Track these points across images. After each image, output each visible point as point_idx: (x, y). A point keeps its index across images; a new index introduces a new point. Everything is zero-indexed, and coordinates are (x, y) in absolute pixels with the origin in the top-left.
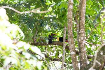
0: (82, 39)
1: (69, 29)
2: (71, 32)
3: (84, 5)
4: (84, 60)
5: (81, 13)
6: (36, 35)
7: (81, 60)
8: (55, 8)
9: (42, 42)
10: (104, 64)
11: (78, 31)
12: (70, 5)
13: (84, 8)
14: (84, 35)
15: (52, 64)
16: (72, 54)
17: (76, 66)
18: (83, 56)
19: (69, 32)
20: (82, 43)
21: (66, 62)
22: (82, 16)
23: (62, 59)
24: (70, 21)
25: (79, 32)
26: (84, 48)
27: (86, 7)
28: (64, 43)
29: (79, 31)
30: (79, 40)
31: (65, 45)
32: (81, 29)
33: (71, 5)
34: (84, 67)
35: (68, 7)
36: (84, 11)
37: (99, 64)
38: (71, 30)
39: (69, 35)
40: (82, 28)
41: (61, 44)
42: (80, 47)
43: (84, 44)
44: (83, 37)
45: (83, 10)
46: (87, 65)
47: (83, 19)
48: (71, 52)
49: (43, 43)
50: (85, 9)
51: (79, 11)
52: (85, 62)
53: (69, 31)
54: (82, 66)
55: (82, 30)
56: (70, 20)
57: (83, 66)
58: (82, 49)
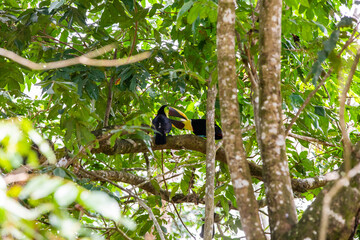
0: (274, 130)
1: (224, 99)
2: (234, 107)
3: (276, 7)
4: (282, 207)
5: (266, 36)
6: (110, 116)
7: (273, 209)
8: (175, 18)
9: (132, 142)
10: (356, 221)
11: (257, 100)
12: (224, 9)
13: (276, 18)
14: (280, 116)
15: (169, 214)
16: (240, 186)
17: (255, 229)
18: (280, 192)
19: (224, 109)
20: (273, 146)
21: (219, 205)
22: (269, 49)
23: (204, 193)
24: (227, 69)
25: (263, 108)
26: (281, 164)
27: (284, 13)
28: (211, 143)
29: (261, 103)
30: (264, 136)
31: (215, 150)
32: (266, 96)
33: (229, 11)
34: (284, 232)
35: (220, 17)
36: (276, 29)
37: (337, 221)
38: (233, 101)
39: (225, 117)
40: (271, 93)
41: (201, 145)
42: (267, 161)
43: (282, 151)
44: (276, 125)
45: (272, 26)
46: (294, 226)
47: (275, 58)
48: (236, 181)
49: (135, 145)
50: (280, 22)
51: (257, 31)
52: (287, 215)
53: (226, 104)
54: (276, 229)
55: (272, 100)
56: (226, 64)
57: (280, 229)
58: (276, 167)
